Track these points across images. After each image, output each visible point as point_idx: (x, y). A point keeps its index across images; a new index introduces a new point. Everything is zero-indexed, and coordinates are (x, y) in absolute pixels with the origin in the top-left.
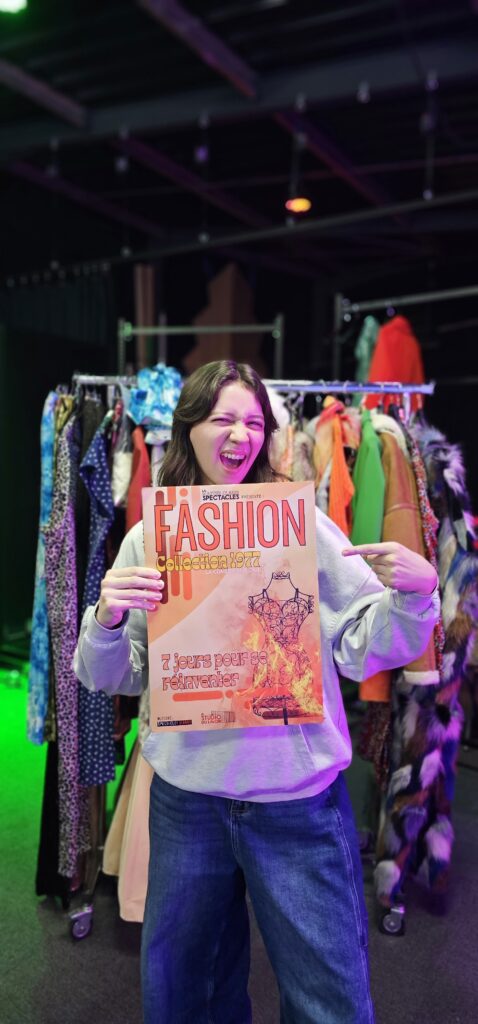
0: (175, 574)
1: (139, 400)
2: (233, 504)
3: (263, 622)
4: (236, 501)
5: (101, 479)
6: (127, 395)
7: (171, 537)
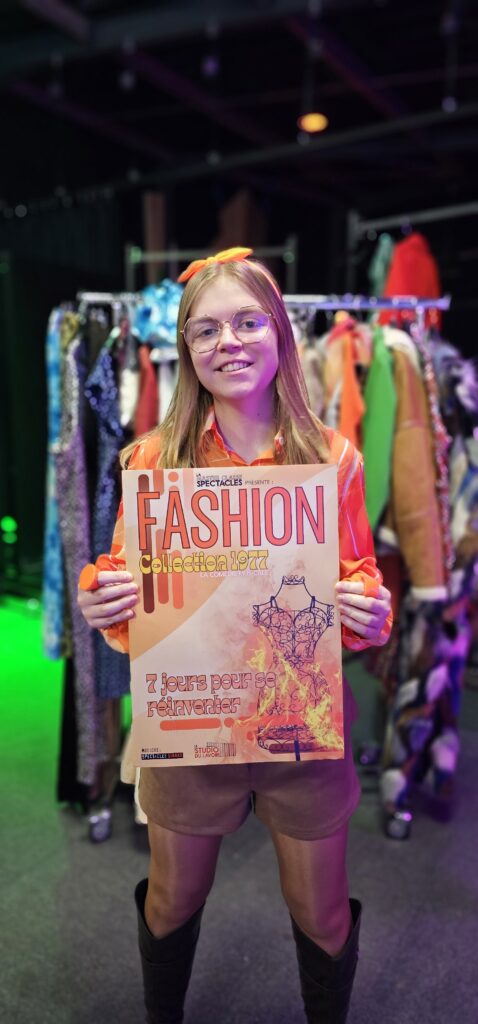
0: (163, 577)
2: (234, 491)
3: (271, 637)
4: (239, 487)
7: (158, 532)
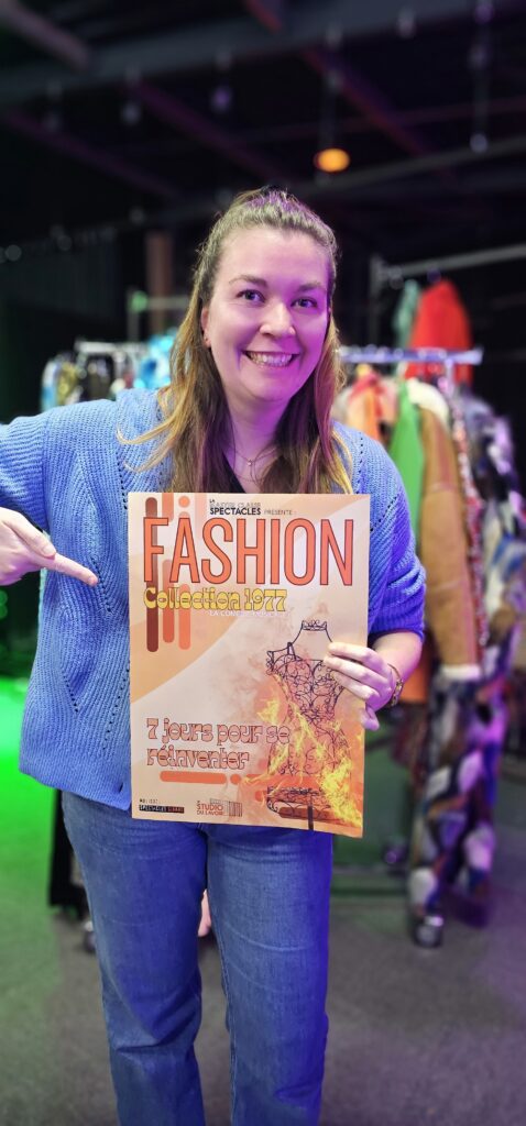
0: (169, 612)
2: (251, 521)
3: (286, 688)
4: (257, 517)
7: (166, 562)
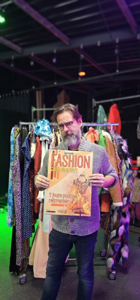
1: (38, 129)
3: (77, 187)
5: (27, 151)
6: (34, 128)
